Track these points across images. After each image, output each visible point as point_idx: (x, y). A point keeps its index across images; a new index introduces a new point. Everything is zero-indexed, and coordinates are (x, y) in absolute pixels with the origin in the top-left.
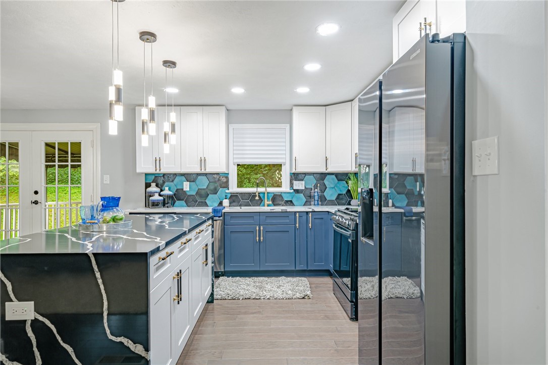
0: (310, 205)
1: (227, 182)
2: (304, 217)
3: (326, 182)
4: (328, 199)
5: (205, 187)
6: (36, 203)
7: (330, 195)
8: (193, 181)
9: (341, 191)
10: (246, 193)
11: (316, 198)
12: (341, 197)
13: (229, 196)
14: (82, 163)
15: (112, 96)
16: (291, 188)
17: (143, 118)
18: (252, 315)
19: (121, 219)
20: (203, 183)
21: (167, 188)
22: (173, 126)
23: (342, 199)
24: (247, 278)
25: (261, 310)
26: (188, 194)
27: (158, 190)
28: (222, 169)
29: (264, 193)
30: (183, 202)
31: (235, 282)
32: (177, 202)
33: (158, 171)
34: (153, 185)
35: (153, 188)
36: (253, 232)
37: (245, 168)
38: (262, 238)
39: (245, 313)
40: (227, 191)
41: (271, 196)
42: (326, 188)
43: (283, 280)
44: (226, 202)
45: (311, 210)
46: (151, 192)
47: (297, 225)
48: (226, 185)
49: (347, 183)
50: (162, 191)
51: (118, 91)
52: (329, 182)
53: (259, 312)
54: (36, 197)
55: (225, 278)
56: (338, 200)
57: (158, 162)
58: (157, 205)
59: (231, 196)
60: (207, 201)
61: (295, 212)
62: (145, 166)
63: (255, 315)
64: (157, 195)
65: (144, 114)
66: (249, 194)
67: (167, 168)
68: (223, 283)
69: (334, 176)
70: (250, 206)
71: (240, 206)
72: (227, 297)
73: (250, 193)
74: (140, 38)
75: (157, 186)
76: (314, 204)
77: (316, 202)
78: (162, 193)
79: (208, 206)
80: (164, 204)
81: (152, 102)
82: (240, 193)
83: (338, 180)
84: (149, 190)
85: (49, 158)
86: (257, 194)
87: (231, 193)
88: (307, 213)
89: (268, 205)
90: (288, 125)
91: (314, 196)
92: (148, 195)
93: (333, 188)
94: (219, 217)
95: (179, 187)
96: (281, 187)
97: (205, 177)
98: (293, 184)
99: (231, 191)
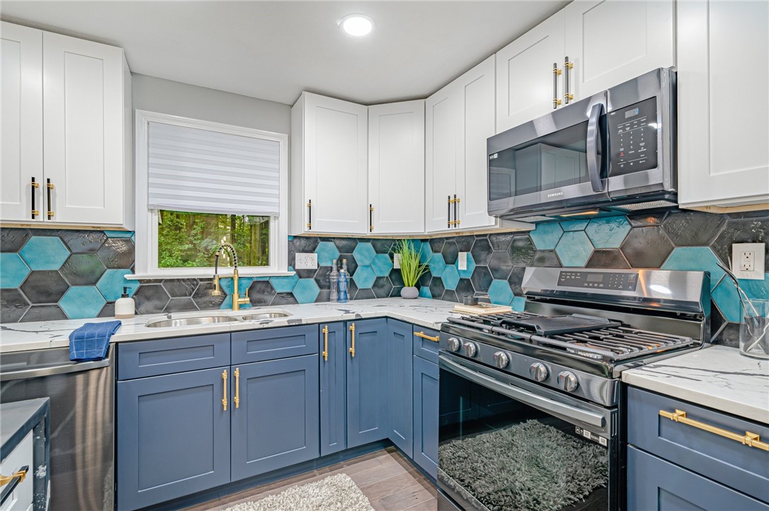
0: (329, 300)
1: (131, 252)
2: (340, 335)
3: (356, 255)
4: (359, 287)
5: (56, 267)
7: (364, 279)
8: (13, 250)
9: (381, 272)
10: (183, 280)
11: (343, 286)
12: (382, 282)
13: (135, 287)
16: (291, 268)
20: (51, 256)
23: (383, 286)
28: (110, 214)
29: (232, 279)
36: (212, 386)
38: (237, 399)
40: (129, 276)
41: (247, 284)
42: (357, 266)
44: (125, 306)
45: (353, 316)
47: (325, 353)
48: (127, 260)
49: (392, 257)
52: (363, 254)
56: (376, 289)
59: (141, 287)
60: (62, 304)
61: (319, 324)
66: (192, 281)
69: (369, 245)
70: (195, 309)
71: (167, 310)
73: (194, 280)
76: (339, 299)
77: (342, 294)
79: (66, 318)
82: (166, 281)
83: (377, 252)
86: (216, 282)
87: (140, 281)
88: (345, 322)
89: (241, 306)
91: (338, 283)
93: (367, 266)
94: (99, 359)
96: (267, 264)
97: (55, 241)
98: (294, 259)
99: (139, 274)
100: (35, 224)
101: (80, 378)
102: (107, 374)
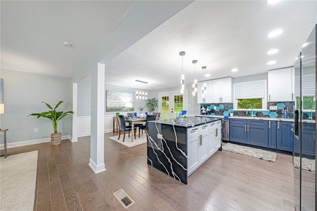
0: (281, 118)
1: (233, 106)
2: (275, 124)
3: (293, 106)
6: (172, 112)
8: (218, 106)
11: (286, 114)
13: (233, 112)
14: (183, 101)
15: (182, 83)
16: (268, 109)
17: (193, 87)
18: (237, 160)
19: (187, 117)
20: (222, 107)
21: (208, 109)
22: (205, 88)
24: (240, 146)
25: (243, 159)
26: (216, 111)
27: (205, 109)
28: (229, 101)
29: (251, 111)
30: (214, 114)
31: (234, 146)
32: (212, 114)
33: (204, 103)
34: (203, 107)
35: (203, 108)
36: (244, 127)
37: (250, 100)
38: (248, 130)
39: (234, 158)
40: (232, 110)
41: (255, 113)
43: (260, 150)
44: (232, 114)
45: (279, 120)
46: (202, 110)
47: (270, 127)
48: (232, 108)
50: (206, 109)
51: (183, 81)
53: (241, 160)
54: (172, 111)
55: (230, 143)
57: (204, 100)
58: (204, 114)
60: (223, 113)
61: (268, 120)
62: (200, 101)
63: (238, 160)
64: (204, 111)
65: (194, 86)
66: (243, 111)
67: (207, 102)
68: (228, 145)
70: (244, 116)
71: (239, 116)
72: (228, 151)
74: (192, 63)
75: (205, 108)
76: (284, 118)
77: (285, 117)
78: (206, 110)
79: (224, 115)
80: (207, 114)
81: (196, 81)
84: (202, 109)
85: (175, 100)
86: (247, 111)
88: (276, 121)
89: (254, 117)
90: (266, 80)
91: (284, 113)
92: (202, 111)
95: (212, 108)
96: (262, 108)
97: (222, 105)
98: (269, 107)
99: (234, 110)
100: (220, 103)
101: (226, 122)
102: (228, 122)
